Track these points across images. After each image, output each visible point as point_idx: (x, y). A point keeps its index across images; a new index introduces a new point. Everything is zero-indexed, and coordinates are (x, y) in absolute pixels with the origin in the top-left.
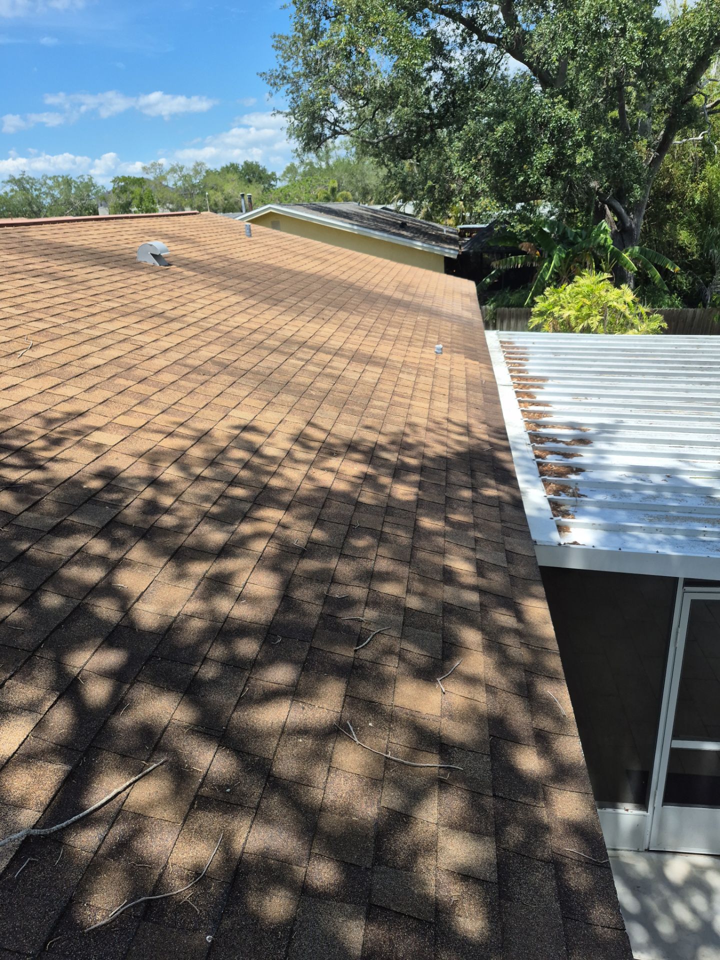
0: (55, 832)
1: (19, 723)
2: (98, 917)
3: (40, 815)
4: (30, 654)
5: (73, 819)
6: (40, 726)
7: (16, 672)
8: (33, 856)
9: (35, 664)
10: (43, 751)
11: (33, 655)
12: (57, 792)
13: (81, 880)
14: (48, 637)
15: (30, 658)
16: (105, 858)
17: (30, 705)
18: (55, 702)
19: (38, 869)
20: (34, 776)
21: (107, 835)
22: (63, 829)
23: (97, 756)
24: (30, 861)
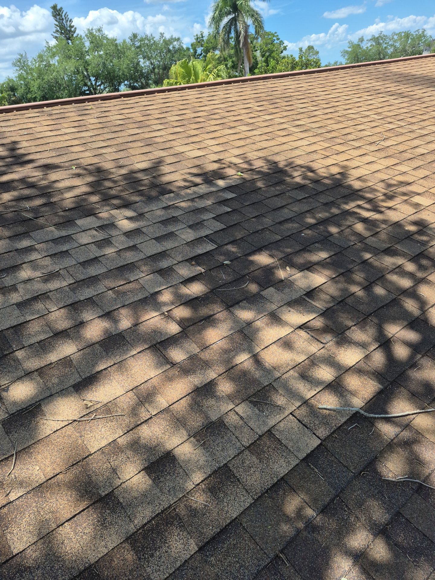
0: (371, 418)
1: (357, 351)
2: (390, 475)
3: (363, 404)
4: (366, 316)
5: (382, 416)
6: (367, 357)
7: (357, 323)
8: (358, 424)
9: (368, 323)
10: (368, 371)
11: (367, 318)
12: (374, 397)
13: (382, 450)
14: (376, 310)
15: (365, 319)
16: (397, 446)
17: (363, 344)
18: (377, 348)
19: (360, 432)
20: (362, 382)
21: (399, 434)
22: (375, 418)
23: (398, 387)
24: (356, 425)
